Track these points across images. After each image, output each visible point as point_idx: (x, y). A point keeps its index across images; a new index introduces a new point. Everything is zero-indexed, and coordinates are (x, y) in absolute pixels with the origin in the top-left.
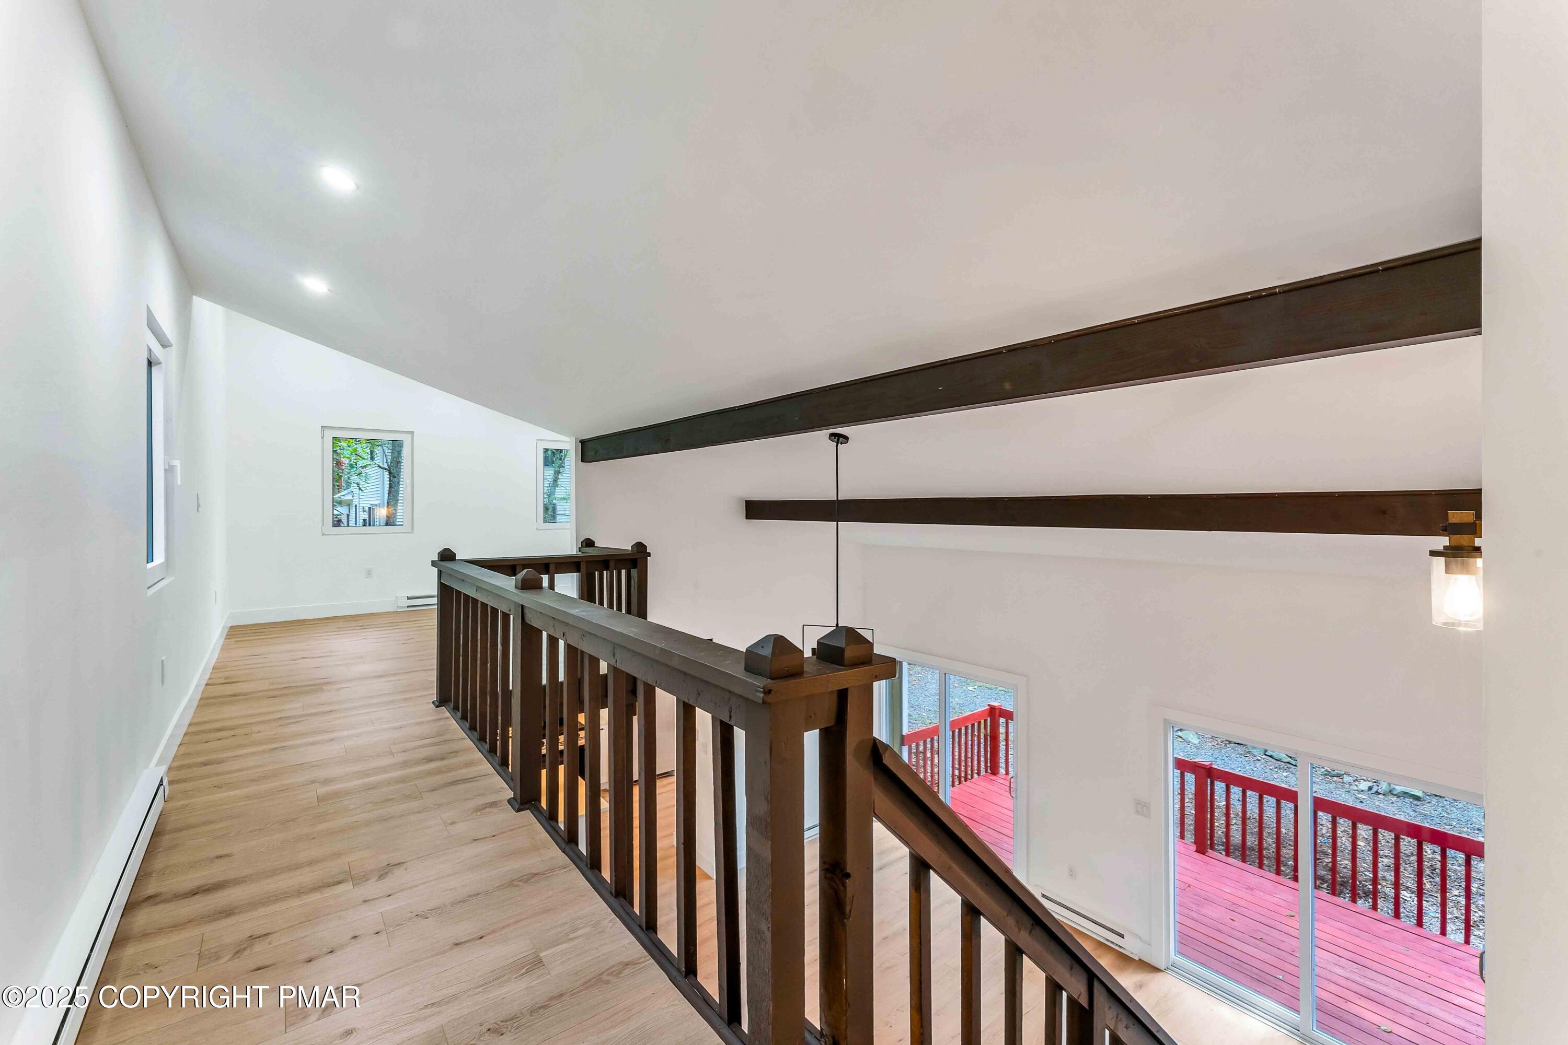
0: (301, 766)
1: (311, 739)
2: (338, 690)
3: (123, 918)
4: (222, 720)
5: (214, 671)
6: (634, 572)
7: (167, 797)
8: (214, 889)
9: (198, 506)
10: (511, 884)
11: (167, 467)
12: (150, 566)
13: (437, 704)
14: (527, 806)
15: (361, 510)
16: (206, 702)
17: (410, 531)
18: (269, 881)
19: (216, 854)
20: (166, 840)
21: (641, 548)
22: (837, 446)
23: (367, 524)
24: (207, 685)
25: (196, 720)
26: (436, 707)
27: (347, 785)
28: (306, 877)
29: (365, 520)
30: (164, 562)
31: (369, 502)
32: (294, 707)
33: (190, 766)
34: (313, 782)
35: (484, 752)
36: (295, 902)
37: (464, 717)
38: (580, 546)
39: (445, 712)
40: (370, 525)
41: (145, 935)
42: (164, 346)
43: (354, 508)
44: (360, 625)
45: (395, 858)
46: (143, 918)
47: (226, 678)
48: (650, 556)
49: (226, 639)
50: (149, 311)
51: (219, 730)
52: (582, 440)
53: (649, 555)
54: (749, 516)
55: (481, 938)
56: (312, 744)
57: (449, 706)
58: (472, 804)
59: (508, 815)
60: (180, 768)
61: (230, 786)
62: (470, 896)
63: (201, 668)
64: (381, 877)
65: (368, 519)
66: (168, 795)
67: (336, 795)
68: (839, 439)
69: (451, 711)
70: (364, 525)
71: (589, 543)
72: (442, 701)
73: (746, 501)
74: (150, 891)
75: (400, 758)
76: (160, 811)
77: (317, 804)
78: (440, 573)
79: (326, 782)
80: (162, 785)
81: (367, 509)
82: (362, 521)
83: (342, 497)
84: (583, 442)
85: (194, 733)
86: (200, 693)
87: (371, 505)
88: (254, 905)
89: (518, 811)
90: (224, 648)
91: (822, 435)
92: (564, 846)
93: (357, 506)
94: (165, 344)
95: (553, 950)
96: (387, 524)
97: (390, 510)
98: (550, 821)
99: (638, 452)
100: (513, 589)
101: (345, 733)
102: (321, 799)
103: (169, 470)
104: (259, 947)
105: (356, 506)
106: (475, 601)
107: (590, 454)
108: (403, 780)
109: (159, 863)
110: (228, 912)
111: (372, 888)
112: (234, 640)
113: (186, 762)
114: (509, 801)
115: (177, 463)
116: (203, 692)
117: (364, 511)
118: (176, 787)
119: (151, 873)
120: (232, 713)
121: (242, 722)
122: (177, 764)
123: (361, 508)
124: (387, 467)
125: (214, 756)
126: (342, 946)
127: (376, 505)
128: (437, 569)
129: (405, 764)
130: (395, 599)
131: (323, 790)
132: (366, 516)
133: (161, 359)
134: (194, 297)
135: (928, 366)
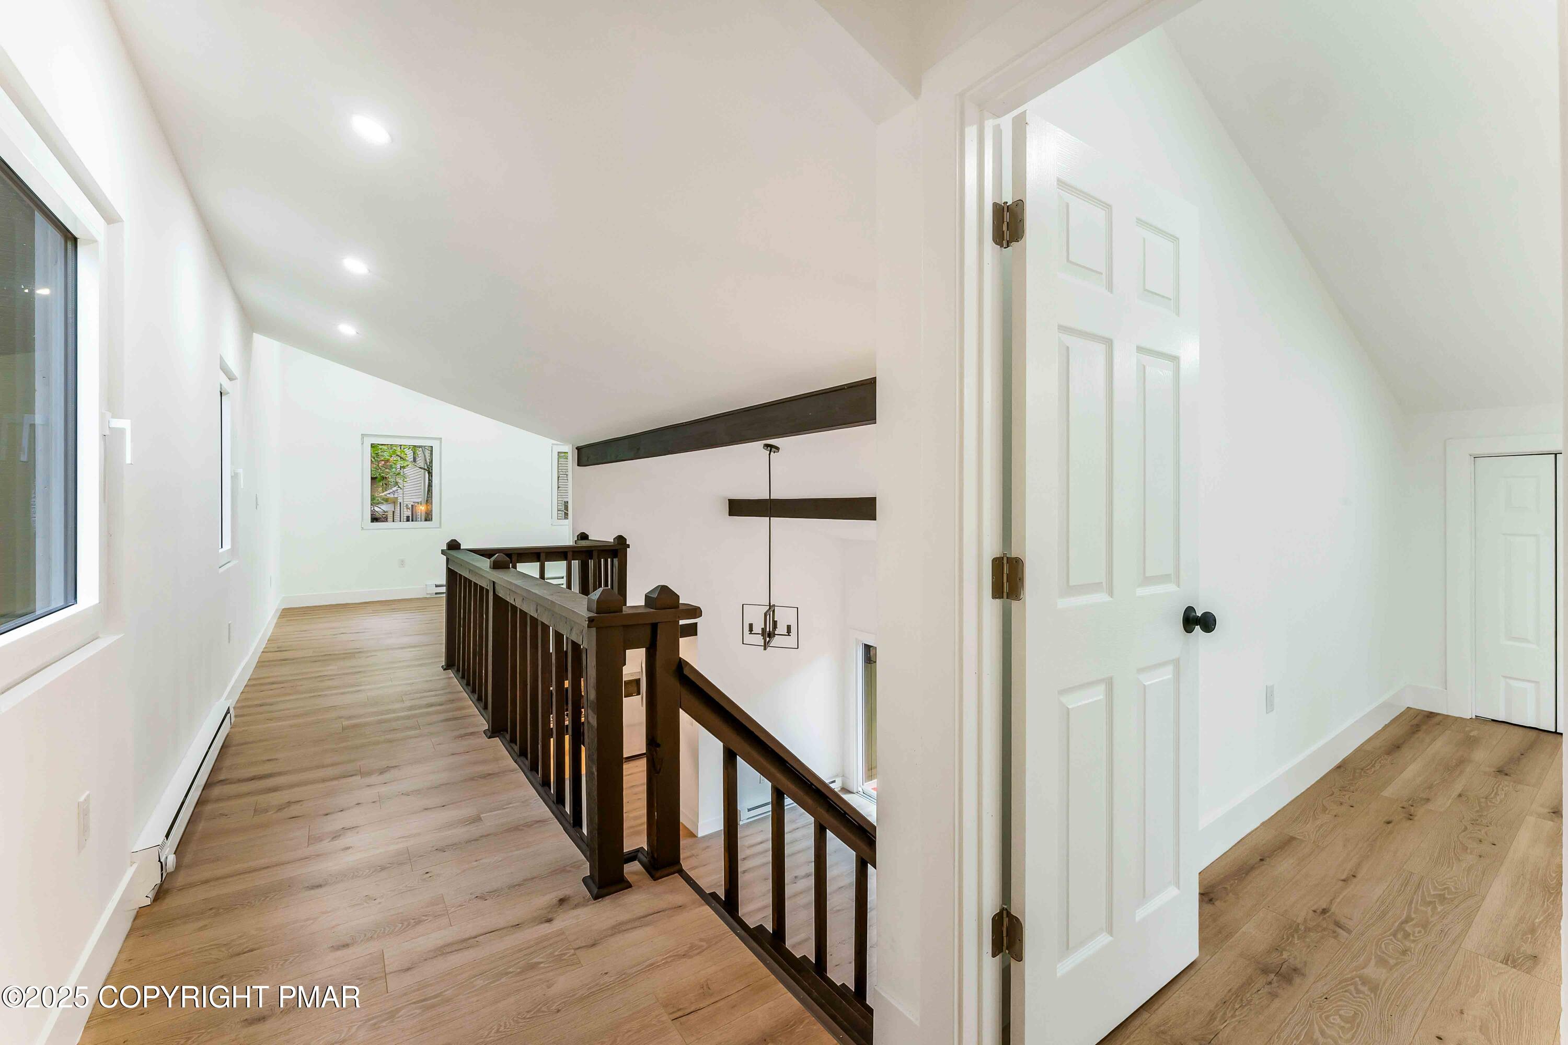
0: (334, 708)
1: (343, 691)
2: (368, 657)
3: (204, 791)
4: (273, 677)
5: (269, 642)
6: (616, 561)
7: (234, 723)
8: (265, 777)
9: (257, 504)
10: (472, 779)
11: (233, 474)
12: (221, 551)
13: (445, 667)
14: (497, 735)
15: (405, 508)
16: (262, 664)
17: (439, 526)
18: (303, 774)
19: (267, 759)
20: (232, 750)
21: (621, 540)
22: (770, 454)
23: (411, 520)
24: (263, 652)
25: (254, 677)
26: (444, 670)
27: (367, 719)
28: (330, 772)
29: (408, 517)
30: (231, 549)
31: (412, 500)
32: (332, 669)
33: (249, 707)
34: (341, 718)
35: (474, 700)
36: (321, 785)
37: (463, 677)
38: (576, 539)
39: (450, 673)
40: (412, 521)
41: (218, 800)
42: (231, 379)
43: (399, 505)
44: (393, 608)
45: (394, 763)
46: (216, 791)
47: (278, 648)
48: (629, 548)
49: (279, 618)
50: (221, 358)
51: (273, 683)
52: (578, 447)
53: (628, 546)
54: (731, 513)
55: (444, 806)
56: (342, 694)
57: (454, 669)
58: (457, 733)
59: (484, 740)
60: (243, 707)
61: (279, 719)
62: (441, 785)
63: (257, 640)
64: (381, 773)
65: (411, 516)
66: (234, 722)
67: (355, 726)
68: (771, 448)
69: (455, 673)
70: (408, 520)
71: (584, 536)
72: (449, 665)
73: (729, 500)
74: (222, 777)
75: (408, 704)
76: (227, 733)
77: (341, 731)
78: (448, 560)
79: (350, 718)
80: (229, 713)
81: (410, 506)
82: (405, 518)
83: (388, 495)
84: (579, 449)
85: (254, 685)
86: (258, 658)
87: (414, 502)
88: (292, 786)
89: (489, 738)
90: (277, 625)
91: (759, 445)
92: (516, 758)
93: (402, 504)
94: (231, 378)
95: (491, 813)
96: (426, 520)
97: (429, 507)
98: (511, 744)
99: (618, 459)
100: (488, 569)
101: (368, 687)
102: (344, 729)
103: (235, 477)
104: (293, 807)
105: (400, 503)
106: (470, 581)
107: (584, 459)
108: (408, 717)
109: (227, 762)
110: (275, 789)
111: (374, 779)
112: (286, 619)
113: (247, 704)
114: (485, 732)
115: (240, 471)
116: (259, 658)
117: (407, 508)
118: (239, 719)
119: (222, 768)
120: (284, 672)
121: (290, 678)
122: (239, 705)
123: (405, 505)
124: (426, 468)
125: (268, 701)
126: (349, 808)
127: (418, 503)
128: (445, 557)
129: (411, 708)
130: (425, 586)
131: (346, 723)
132: (409, 514)
133: (229, 390)
134: (254, 333)
135: (769, 404)
